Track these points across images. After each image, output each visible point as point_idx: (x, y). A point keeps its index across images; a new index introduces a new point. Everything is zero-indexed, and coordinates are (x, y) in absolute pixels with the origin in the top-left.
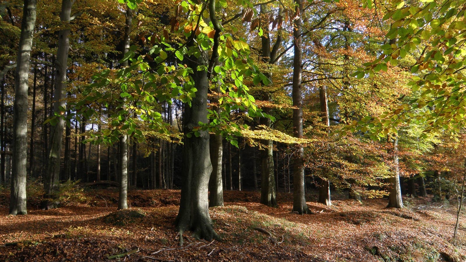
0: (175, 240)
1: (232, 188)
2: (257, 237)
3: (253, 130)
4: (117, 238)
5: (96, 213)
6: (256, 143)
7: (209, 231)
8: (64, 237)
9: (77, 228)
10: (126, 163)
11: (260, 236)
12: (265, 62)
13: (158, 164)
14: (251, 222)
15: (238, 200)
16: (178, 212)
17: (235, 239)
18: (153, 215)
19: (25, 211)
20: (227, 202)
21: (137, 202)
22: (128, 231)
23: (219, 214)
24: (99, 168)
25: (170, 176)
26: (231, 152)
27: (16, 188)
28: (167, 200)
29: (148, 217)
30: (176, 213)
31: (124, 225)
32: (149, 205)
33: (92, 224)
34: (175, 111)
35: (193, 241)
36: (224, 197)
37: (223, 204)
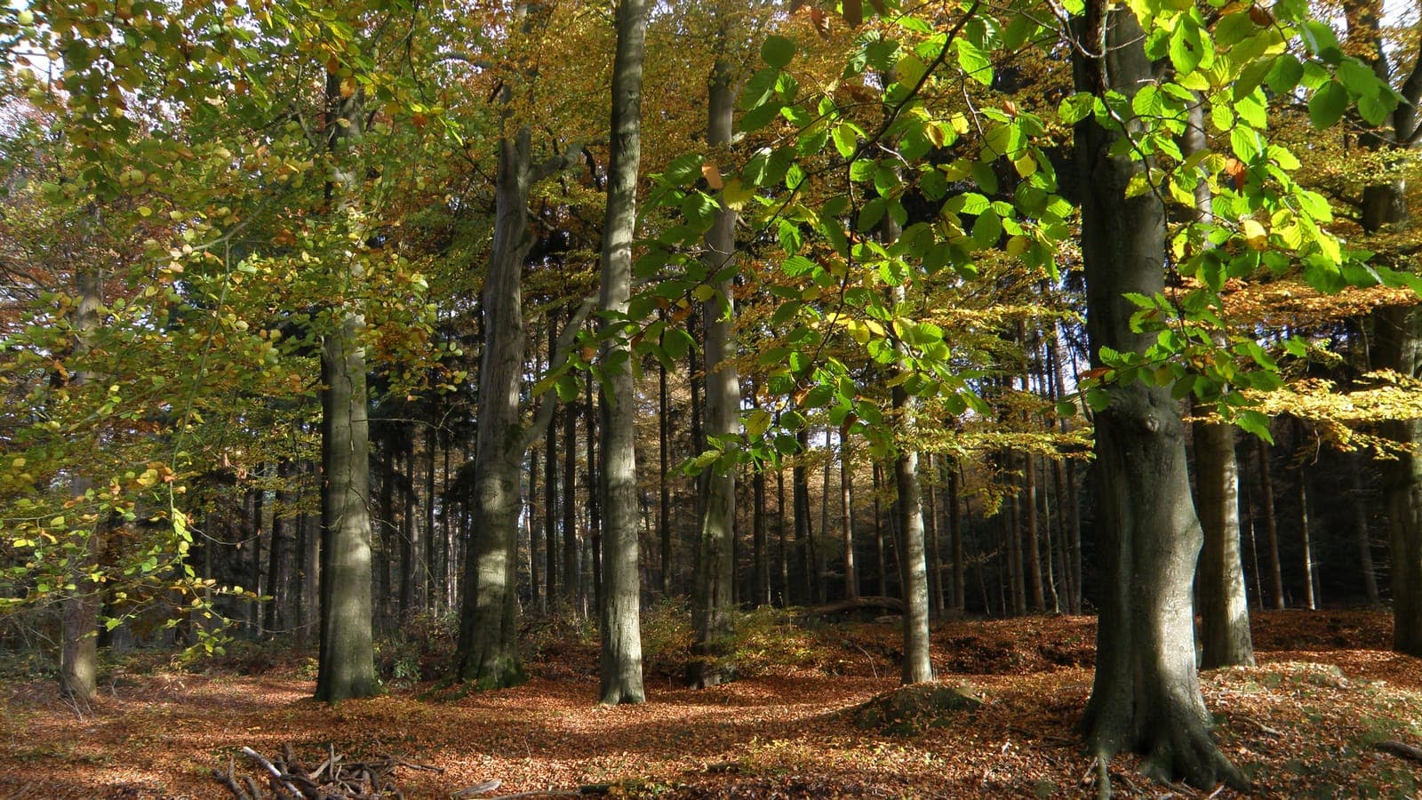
0: (1083, 785)
1: (1282, 601)
2: (1390, 775)
3: (1346, 393)
4: (893, 776)
5: (838, 696)
6: (1362, 439)
7: (1202, 753)
8: (736, 770)
9: (772, 744)
10: (921, 539)
11: (1404, 775)
12: (1374, 149)
13: (1027, 538)
14: (1363, 721)
15: (1307, 642)
16: (1090, 690)
17: (1301, 783)
18: (1008, 698)
19: (640, 693)
20: (1268, 649)
21: (968, 659)
22: (927, 755)
23: (1238, 693)
24: (851, 561)
25: (1070, 573)
26: (1269, 480)
27: (613, 628)
28: (1063, 649)
29: (994, 708)
30: (1086, 694)
31: (917, 734)
32: (1006, 669)
33: (819, 731)
34: (1070, 366)
35: (1146, 790)
36: (1253, 631)
37: (1252, 659)
